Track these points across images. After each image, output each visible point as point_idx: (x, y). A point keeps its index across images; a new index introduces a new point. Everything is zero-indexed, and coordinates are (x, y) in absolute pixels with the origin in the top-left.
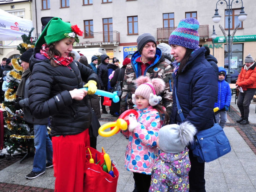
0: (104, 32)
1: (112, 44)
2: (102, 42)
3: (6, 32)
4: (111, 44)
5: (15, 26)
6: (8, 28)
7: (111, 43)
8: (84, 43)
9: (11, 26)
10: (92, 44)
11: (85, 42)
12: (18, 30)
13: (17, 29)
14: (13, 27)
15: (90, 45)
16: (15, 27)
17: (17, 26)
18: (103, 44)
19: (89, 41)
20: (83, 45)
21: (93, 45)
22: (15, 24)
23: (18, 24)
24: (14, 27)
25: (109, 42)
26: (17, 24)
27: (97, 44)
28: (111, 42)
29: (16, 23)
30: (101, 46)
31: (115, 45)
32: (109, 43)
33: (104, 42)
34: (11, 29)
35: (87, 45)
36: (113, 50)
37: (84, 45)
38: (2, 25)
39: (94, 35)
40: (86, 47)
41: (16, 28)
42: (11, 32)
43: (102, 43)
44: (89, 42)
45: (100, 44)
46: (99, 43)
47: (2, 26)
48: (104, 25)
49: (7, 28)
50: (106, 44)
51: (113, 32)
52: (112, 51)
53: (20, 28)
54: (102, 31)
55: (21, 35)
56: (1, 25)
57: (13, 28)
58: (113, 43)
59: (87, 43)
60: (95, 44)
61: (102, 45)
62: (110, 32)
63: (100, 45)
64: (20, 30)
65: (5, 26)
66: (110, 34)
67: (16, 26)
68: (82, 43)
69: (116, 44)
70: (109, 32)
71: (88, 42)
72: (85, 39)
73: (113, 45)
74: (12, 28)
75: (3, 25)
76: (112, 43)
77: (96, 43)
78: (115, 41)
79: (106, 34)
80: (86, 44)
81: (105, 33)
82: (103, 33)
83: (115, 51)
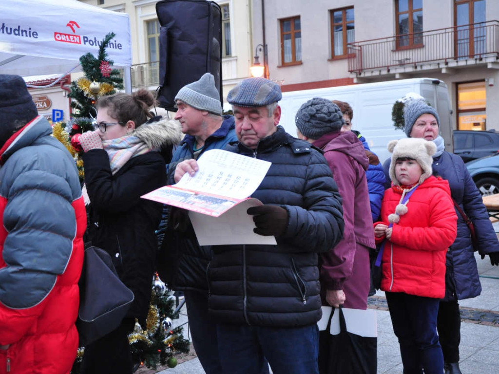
0: (455, 27)
1: (481, 62)
2: (448, 60)
3: (39, 51)
4: (478, 62)
5: (69, 30)
6: (46, 38)
7: (476, 60)
8: (393, 66)
9: (56, 33)
10: (416, 67)
11: (395, 64)
12: (80, 43)
13: (77, 39)
14: (61, 34)
15: (409, 69)
16: (69, 35)
17: (74, 31)
18: (453, 64)
19: (407, 59)
20: (389, 71)
21: (419, 69)
22: (68, 25)
23: (78, 27)
24: (65, 35)
25: (472, 56)
26: (75, 27)
27: (432, 67)
28: (478, 57)
29: (71, 24)
30: (444, 71)
31: (490, 66)
32: (471, 62)
33: (456, 57)
34: (56, 40)
35: (402, 70)
36: (483, 80)
37: (392, 72)
38: (26, 31)
39: (425, 40)
40: (397, 76)
41: (71, 37)
42: (56, 49)
43: (447, 63)
44: (408, 61)
45: (442, 66)
46: (439, 64)
47: (24, 33)
48: (459, 7)
49: (41, 38)
50: (462, 63)
51: (487, 24)
52: (484, 86)
53: (84, 37)
54: (450, 24)
55: (81, 56)
56: (22, 31)
57: (64, 38)
58: (484, 61)
59: (402, 64)
60: (425, 68)
61: (448, 69)
62: (475, 26)
63: (440, 70)
64: (85, 42)
65: (35, 34)
66: (476, 33)
67: (71, 32)
68: (388, 67)
69: (493, 63)
70: (471, 25)
71: (406, 62)
72: (397, 53)
73: (486, 65)
74: (60, 39)
75: (30, 32)
76: (481, 59)
77: (430, 65)
78: (490, 53)
79: (464, 35)
80: (398, 66)
81: (458, 29)
82: (453, 30)
83: (491, 85)
